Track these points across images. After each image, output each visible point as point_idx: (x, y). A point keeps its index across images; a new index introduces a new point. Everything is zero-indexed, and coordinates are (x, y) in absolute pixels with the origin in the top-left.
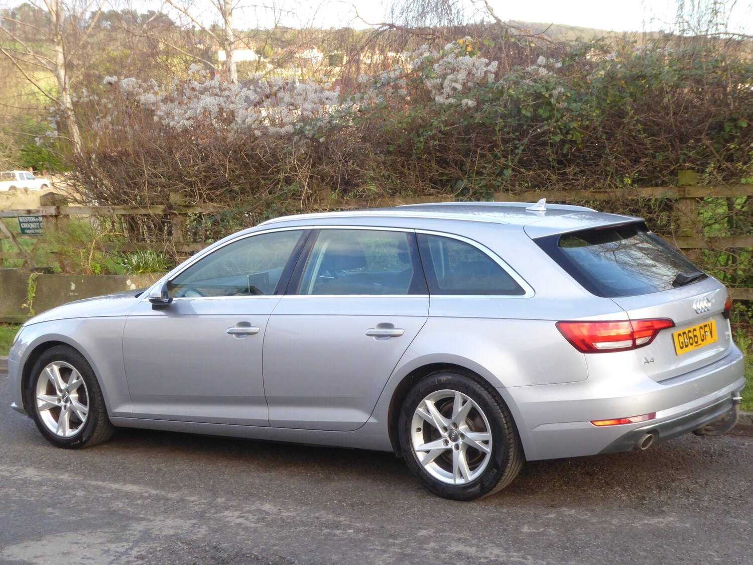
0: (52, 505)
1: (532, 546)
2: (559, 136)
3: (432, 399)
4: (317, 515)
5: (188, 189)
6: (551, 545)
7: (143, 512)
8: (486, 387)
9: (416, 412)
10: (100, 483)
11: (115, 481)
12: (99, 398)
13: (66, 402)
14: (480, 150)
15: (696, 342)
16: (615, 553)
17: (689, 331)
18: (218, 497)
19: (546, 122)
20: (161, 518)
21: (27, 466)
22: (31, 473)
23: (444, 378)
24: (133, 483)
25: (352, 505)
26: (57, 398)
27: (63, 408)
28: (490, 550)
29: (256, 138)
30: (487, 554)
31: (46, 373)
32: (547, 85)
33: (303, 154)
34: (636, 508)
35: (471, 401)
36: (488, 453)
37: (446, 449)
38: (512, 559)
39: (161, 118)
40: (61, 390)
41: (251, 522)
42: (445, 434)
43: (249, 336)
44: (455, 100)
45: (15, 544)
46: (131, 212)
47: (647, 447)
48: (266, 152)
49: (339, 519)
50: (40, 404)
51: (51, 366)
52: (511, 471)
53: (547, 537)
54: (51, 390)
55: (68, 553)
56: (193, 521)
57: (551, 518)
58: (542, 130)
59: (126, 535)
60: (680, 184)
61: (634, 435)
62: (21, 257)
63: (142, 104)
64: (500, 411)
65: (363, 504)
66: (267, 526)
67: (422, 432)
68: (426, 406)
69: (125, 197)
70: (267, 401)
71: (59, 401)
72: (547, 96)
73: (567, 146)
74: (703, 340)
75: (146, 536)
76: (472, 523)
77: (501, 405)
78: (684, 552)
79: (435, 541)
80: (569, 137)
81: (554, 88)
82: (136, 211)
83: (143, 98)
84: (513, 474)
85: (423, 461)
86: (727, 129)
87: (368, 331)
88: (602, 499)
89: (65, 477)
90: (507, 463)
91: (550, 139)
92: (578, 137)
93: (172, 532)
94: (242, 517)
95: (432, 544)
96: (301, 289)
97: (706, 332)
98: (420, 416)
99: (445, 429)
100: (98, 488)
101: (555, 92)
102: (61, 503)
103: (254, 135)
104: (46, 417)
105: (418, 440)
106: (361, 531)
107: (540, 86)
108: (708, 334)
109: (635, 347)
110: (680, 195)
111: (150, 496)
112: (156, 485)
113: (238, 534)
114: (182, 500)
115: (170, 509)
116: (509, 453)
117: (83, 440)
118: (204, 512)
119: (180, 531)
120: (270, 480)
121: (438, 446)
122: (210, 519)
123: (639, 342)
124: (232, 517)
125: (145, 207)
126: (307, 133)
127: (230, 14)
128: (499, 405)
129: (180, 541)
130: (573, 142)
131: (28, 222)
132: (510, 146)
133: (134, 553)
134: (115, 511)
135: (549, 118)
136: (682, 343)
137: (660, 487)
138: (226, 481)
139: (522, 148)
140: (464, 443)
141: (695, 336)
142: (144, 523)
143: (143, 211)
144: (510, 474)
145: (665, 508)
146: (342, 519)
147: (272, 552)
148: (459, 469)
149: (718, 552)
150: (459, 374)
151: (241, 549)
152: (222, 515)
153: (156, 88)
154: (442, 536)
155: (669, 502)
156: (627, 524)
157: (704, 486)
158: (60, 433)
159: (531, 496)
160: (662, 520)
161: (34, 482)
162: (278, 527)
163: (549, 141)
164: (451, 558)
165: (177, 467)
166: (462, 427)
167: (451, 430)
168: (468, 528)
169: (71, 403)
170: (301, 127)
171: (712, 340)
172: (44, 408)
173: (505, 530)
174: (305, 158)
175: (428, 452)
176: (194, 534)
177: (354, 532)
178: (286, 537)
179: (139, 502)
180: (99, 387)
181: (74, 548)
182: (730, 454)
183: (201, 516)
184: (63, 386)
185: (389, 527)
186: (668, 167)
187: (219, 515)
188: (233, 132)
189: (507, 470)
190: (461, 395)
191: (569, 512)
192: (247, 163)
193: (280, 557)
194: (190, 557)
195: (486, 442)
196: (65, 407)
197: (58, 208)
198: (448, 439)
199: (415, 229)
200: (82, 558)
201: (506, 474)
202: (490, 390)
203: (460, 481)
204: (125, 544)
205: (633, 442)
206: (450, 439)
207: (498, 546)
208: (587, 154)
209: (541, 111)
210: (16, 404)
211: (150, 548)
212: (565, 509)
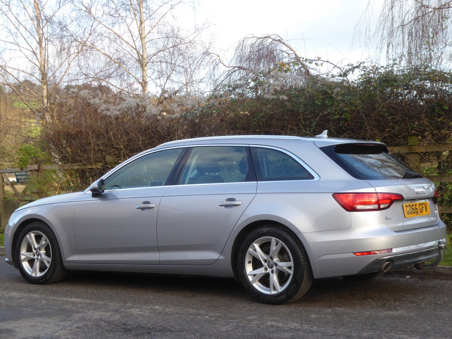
0: (27, 307)
1: (317, 323)
2: (337, 115)
3: (258, 243)
4: (187, 310)
5: (117, 152)
6: (328, 322)
7: (82, 309)
8: (291, 234)
9: (248, 251)
10: (56, 298)
11: (65, 297)
12: (58, 252)
13: (38, 256)
14: (291, 125)
15: (417, 213)
16: (367, 325)
17: (413, 205)
18: (127, 303)
19: (329, 108)
20: (93, 311)
21: (13, 291)
22: (14, 294)
23: (265, 230)
24: (77, 298)
25: (208, 307)
26: (32, 253)
27: (36, 259)
28: (291, 324)
29: (158, 121)
30: (289, 326)
31: (27, 239)
32: (331, 87)
33: (185, 130)
34: (380, 308)
35: (281, 243)
36: (291, 274)
37: (266, 273)
38: (304, 328)
39: (102, 111)
40: (35, 249)
41: (147, 313)
42: (265, 264)
43: (150, 209)
44: (276, 96)
45: (3, 322)
46: (83, 167)
47: (387, 270)
48: (164, 129)
49: (200, 312)
50: (23, 257)
51: (30, 234)
52: (305, 286)
53: (326, 319)
54: (29, 249)
55: (35, 326)
56: (112, 313)
57: (329, 312)
58: (327, 112)
59: (71, 319)
60: (409, 144)
61: (379, 262)
62: (16, 196)
63: (92, 105)
64: (298, 248)
65: (215, 306)
66: (156, 315)
67: (251, 263)
68: (254, 247)
69: (79, 158)
70: (158, 249)
71: (34, 255)
72: (330, 92)
73: (342, 122)
74: (421, 212)
75: (83, 319)
76: (281, 314)
77: (299, 245)
78: (409, 325)
79: (257, 321)
80: (343, 116)
81: (335, 89)
82: (85, 167)
83: (92, 101)
84: (306, 287)
85: (252, 281)
86: (437, 111)
87: (220, 204)
88: (360, 304)
89: (36, 296)
90: (302, 280)
91: (332, 117)
92: (348, 116)
93: (98, 317)
94: (141, 311)
95: (256, 322)
96: (181, 182)
97: (423, 208)
98: (250, 254)
99: (265, 261)
100: (55, 300)
101: (335, 91)
102: (32, 306)
103: (157, 118)
104: (26, 265)
105: (249, 268)
106: (213, 317)
107: (326, 87)
108: (424, 209)
109: (379, 209)
110: (409, 151)
111: (86, 303)
112: (90, 299)
113: (139, 318)
114: (105, 305)
115: (96, 308)
116: (303, 273)
117: (48, 278)
118: (119, 309)
119: (103, 317)
120: (160, 297)
121: (261, 271)
122: (121, 312)
123: (382, 206)
124: (135, 311)
125: (91, 164)
126: (188, 117)
127: (146, 65)
128: (298, 244)
129: (103, 321)
130: (346, 120)
131: (21, 175)
132: (308, 123)
133: (75, 326)
134: (64, 309)
135: (332, 105)
136: (408, 211)
137: (395, 300)
138: (133, 297)
139: (315, 123)
140: (277, 269)
141: (417, 209)
142: (82, 314)
143: (90, 167)
144: (304, 287)
145: (398, 308)
146: (202, 312)
147: (158, 325)
148: (274, 285)
149: (430, 325)
150: (274, 227)
151: (140, 324)
152: (129, 310)
153: (100, 96)
154: (262, 319)
155: (401, 305)
156: (375, 314)
157: (422, 299)
158: (34, 275)
159: (317, 303)
160: (396, 312)
161: (16, 298)
162: (163, 315)
163: (332, 118)
164: (267, 327)
165: (103, 292)
166: (276, 260)
167: (269, 261)
168: (278, 315)
169: (41, 256)
170: (185, 114)
171: (427, 213)
172: (24, 260)
173: (300, 316)
174: (187, 133)
175: (254, 275)
176: (112, 318)
177: (209, 317)
178: (168, 319)
179: (79, 305)
180: (58, 246)
181: (39, 324)
182: (439, 287)
183: (117, 311)
184: (36, 246)
185: (230, 315)
186: (402, 134)
187: (127, 310)
188: (144, 117)
189: (303, 284)
190: (275, 239)
191: (340, 309)
192: (153, 137)
193: (163, 328)
194: (108, 328)
195: (290, 268)
196: (37, 259)
197: (39, 165)
198: (267, 267)
199: (249, 144)
200: (43, 328)
201: (302, 287)
202: (293, 236)
203: (273, 292)
204: (69, 322)
205: (378, 266)
206: (268, 267)
207: (295, 322)
208: (353, 127)
209: (326, 102)
210: (8, 259)
211: (85, 324)
212: (337, 308)
